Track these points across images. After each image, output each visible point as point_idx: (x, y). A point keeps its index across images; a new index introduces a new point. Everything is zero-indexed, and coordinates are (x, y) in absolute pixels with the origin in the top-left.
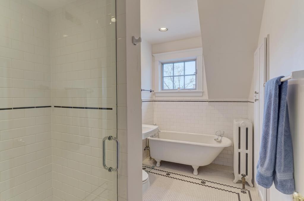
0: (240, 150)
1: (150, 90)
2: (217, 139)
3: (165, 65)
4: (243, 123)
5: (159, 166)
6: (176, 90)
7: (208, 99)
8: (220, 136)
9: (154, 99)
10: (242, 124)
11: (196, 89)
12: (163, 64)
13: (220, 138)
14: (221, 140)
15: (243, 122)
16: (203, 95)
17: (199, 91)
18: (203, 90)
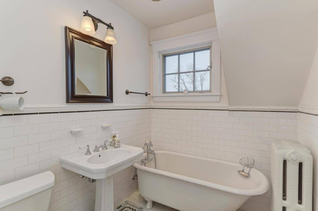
0: (285, 203)
1: (145, 93)
2: (243, 171)
3: (168, 59)
4: (293, 153)
5: (150, 208)
6: (182, 92)
7: (227, 105)
8: (248, 166)
9: (152, 105)
10: (290, 154)
11: (210, 91)
12: (165, 56)
13: (247, 170)
14: (248, 174)
15: (292, 150)
16: (220, 100)
17: (215, 94)
18: (220, 93)
